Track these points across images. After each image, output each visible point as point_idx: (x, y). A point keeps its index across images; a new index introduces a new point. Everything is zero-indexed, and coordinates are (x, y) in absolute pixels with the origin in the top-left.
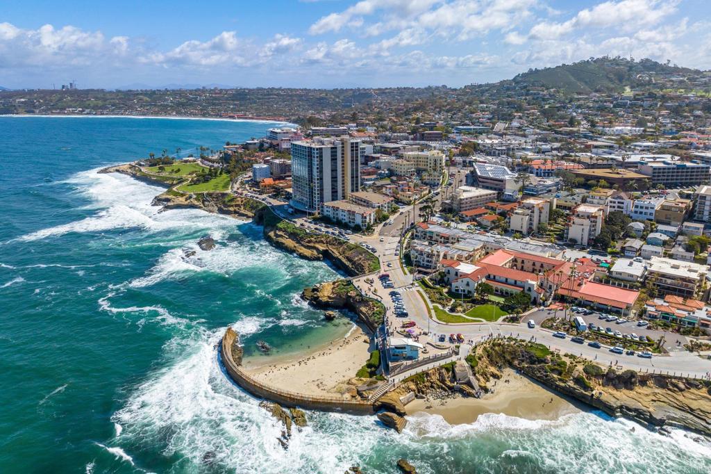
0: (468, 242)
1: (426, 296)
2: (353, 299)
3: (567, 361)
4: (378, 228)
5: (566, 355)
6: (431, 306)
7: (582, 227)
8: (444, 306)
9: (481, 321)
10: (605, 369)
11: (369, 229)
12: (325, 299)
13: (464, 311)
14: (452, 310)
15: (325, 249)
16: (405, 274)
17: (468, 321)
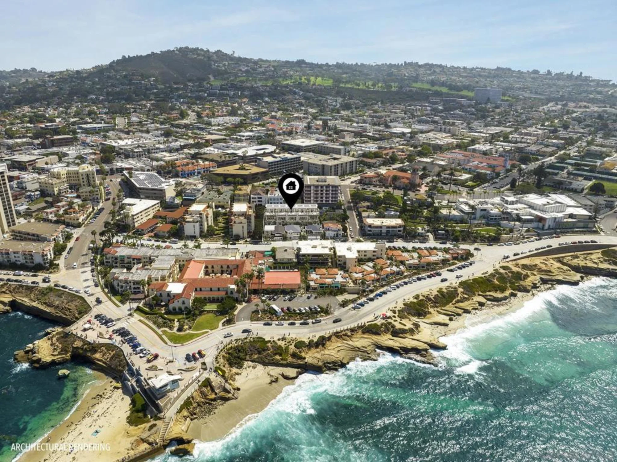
0: (162, 260)
1: (150, 324)
2: (82, 349)
3: (282, 343)
4: (61, 262)
5: (279, 340)
6: (159, 331)
7: (242, 225)
8: (171, 328)
9: (208, 332)
10: (307, 341)
11: (52, 266)
12: (49, 359)
13: (190, 328)
14: (180, 330)
15: (11, 299)
16: (118, 306)
17: (198, 335)
